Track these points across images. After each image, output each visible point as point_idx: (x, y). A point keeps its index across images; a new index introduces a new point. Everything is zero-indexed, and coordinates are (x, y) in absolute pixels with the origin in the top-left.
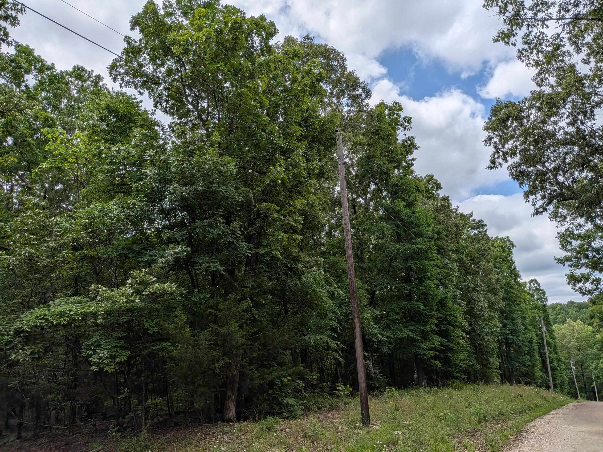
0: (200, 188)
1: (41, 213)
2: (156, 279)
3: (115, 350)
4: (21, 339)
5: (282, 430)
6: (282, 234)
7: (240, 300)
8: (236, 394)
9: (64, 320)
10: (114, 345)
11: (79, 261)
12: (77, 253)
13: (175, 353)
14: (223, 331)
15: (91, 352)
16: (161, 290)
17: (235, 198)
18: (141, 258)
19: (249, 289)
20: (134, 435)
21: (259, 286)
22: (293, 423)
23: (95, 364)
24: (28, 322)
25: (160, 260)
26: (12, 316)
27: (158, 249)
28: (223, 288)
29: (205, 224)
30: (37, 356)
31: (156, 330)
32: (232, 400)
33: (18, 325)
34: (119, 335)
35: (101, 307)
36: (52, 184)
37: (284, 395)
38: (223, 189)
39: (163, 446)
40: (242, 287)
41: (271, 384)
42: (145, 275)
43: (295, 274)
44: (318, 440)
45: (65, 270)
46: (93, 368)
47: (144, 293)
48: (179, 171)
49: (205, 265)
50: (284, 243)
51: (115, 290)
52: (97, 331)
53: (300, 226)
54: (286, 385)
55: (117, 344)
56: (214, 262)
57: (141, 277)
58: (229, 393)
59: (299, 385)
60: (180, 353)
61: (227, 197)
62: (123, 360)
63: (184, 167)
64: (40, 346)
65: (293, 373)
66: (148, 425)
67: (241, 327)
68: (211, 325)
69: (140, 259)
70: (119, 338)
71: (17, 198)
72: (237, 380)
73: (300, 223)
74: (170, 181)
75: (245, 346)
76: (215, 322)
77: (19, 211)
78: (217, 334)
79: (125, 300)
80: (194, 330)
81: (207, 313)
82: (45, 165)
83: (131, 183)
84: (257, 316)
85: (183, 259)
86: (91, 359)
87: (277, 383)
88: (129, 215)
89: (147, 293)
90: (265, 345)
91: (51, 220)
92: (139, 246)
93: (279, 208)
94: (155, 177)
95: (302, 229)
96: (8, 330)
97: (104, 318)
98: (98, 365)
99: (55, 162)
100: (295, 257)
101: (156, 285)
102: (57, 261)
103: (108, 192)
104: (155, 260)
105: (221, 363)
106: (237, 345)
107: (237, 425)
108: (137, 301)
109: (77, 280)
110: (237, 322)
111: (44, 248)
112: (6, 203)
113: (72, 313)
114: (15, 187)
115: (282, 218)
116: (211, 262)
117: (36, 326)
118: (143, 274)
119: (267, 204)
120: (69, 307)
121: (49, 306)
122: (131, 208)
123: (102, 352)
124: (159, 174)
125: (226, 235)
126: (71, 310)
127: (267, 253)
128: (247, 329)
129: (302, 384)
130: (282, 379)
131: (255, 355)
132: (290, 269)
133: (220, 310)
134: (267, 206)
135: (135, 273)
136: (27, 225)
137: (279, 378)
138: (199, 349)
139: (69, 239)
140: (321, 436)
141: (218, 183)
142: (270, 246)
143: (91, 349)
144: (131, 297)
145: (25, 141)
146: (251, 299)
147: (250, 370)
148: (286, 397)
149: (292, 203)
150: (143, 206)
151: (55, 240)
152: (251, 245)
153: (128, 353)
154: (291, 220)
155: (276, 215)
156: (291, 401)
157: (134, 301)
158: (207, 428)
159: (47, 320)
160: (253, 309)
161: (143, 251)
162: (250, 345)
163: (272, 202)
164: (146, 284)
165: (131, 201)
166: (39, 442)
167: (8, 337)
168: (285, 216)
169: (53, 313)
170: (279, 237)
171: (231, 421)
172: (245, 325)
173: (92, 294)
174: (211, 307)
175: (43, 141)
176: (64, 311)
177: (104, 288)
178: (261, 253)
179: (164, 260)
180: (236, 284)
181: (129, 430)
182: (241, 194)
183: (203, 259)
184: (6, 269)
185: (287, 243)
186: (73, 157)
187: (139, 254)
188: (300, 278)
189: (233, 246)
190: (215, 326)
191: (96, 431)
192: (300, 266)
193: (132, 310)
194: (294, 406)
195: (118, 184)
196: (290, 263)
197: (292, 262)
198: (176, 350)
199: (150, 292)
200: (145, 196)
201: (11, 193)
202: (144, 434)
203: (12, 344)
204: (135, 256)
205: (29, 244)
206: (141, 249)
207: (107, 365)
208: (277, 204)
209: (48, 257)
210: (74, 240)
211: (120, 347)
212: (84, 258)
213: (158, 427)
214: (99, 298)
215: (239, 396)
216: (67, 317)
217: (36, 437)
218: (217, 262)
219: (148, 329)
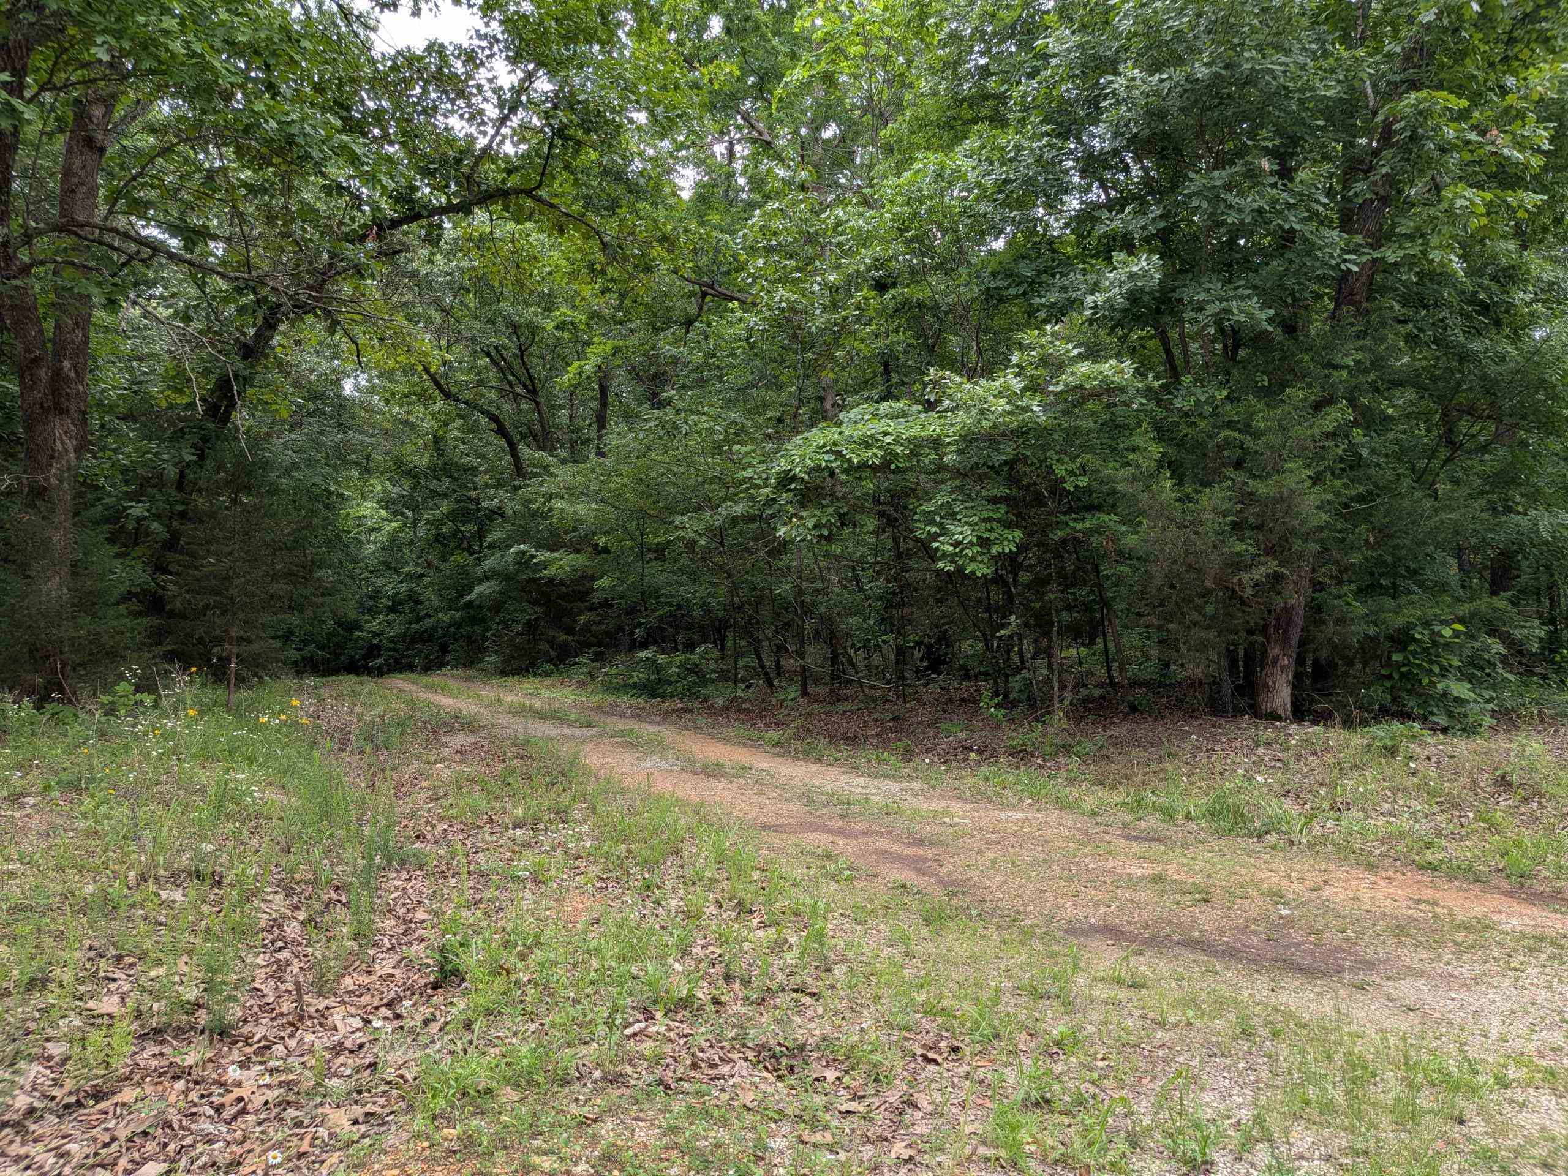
0: (1201, 71)
1: (802, 201)
2: (1082, 350)
3: (988, 526)
4: (791, 495)
5: (1428, 758)
6: (1469, 193)
7: (1318, 407)
8: (1294, 656)
9: (874, 456)
10: (986, 515)
11: (891, 316)
12: (888, 296)
13: (1131, 541)
14: (1264, 489)
15: (934, 530)
16: (1096, 379)
17: (1313, 89)
18: (1040, 297)
19: (1345, 373)
20: (1037, 721)
21: (1378, 362)
22: (1462, 746)
23: (944, 555)
24: (803, 458)
25: (1090, 299)
26: (768, 446)
27: (1084, 270)
28: (1263, 373)
29: (1218, 183)
30: (826, 533)
31: (1083, 482)
32: (1282, 668)
33: (782, 465)
34: (995, 492)
35: (952, 425)
36: (816, 127)
37: (1436, 669)
38: (1276, 62)
39: (1104, 752)
40: (1324, 366)
41: (1402, 639)
42: (1052, 343)
43: (1498, 323)
44: (1541, 797)
45: (863, 341)
46: (941, 565)
47: (1051, 388)
48: (1141, 28)
49: (1213, 308)
50: (1474, 222)
51: (983, 382)
52: (942, 482)
53: (1537, 162)
54: (1447, 645)
55: (991, 514)
56: (1242, 298)
57: (1042, 347)
58: (1274, 651)
59: (1487, 649)
60: (1146, 541)
61: (1285, 88)
62: (1007, 550)
63: (1155, 12)
64: (830, 510)
65: (1473, 615)
66: (1067, 702)
67: (1316, 480)
68: (1229, 472)
69: (1037, 301)
70: (994, 501)
71: (744, 173)
72: (1299, 620)
73: (1539, 150)
74: (1112, 66)
75: (1326, 534)
76: (1238, 465)
77: (752, 205)
78: (1247, 497)
79: (1008, 408)
80: (1180, 484)
81: (1219, 439)
82: (798, 74)
83: (1006, 87)
84: (1365, 453)
85: (1151, 293)
86: (935, 545)
87: (1418, 636)
88: (1006, 182)
89: (1059, 388)
90: (1384, 534)
91: (823, 216)
92: (1033, 266)
93: (1464, 103)
94: (1072, 56)
95: (1545, 169)
96: (764, 476)
97: (960, 452)
98: (952, 558)
99: (818, 61)
100: (1504, 270)
101: (1084, 368)
102: (845, 319)
103: (948, 126)
104: (1075, 300)
105: (1259, 573)
106: (1305, 529)
107: (1293, 728)
108: (1036, 409)
109: (888, 363)
110: (1309, 466)
111: (816, 287)
112: (723, 188)
113: (889, 439)
114: (738, 148)
115: (1473, 136)
116: (1233, 298)
117: (818, 468)
118: (1049, 338)
119: (1423, 94)
120: (880, 426)
121: (839, 424)
122: (1011, 160)
123: (959, 529)
124: (1081, 46)
125: (1281, 212)
126: (886, 434)
127: (1410, 261)
128: (1333, 486)
129: (1497, 647)
130: (1437, 629)
131: (1356, 558)
132: (1485, 308)
133: (1257, 434)
134: (1419, 102)
135: (1028, 336)
136: (775, 234)
137: (1427, 624)
138: (1196, 533)
139: (867, 261)
140: (1552, 789)
141: (1259, 48)
142: (1422, 236)
143: (932, 522)
144: (1021, 400)
145: (747, 19)
146: (1352, 402)
147: (1339, 597)
148: (1443, 676)
149: (1510, 81)
150: (1041, 149)
151: (838, 267)
152: (1359, 239)
153: (1018, 534)
154: (1502, 140)
155: (1450, 132)
156: (1460, 689)
157: (1027, 409)
158: (1214, 726)
159: (839, 454)
160: (1357, 434)
161: (1044, 277)
162: (1340, 532)
163: (1440, 87)
164: (1056, 366)
165: (1008, 139)
166: (842, 707)
167: (767, 490)
168: (1483, 133)
169: (850, 440)
170: (1459, 203)
171: (1279, 718)
172: (1329, 475)
173: (930, 392)
174: (1230, 425)
175: (785, 12)
176: (872, 436)
177: (958, 379)
178: (1391, 260)
179: (1100, 298)
180: (1306, 358)
181: (1023, 706)
182: (1333, 71)
183: (1208, 291)
184: (744, 343)
185: (1484, 221)
186: (857, 40)
187: (1034, 285)
188: (1515, 338)
189: (1298, 245)
190: (1241, 477)
191: (950, 700)
192: (1520, 296)
193: (1022, 432)
194: (1468, 702)
195: (972, 97)
196: (1487, 290)
197: (1495, 287)
198: (1137, 533)
199: (1067, 385)
200: (1046, 121)
201: (730, 162)
202: (1059, 720)
203: (776, 506)
204: (1024, 294)
205: (784, 280)
206: (1040, 273)
207: (973, 559)
208: (1458, 90)
209: (825, 309)
210: (879, 263)
211: (998, 521)
212: (902, 308)
213: (1090, 711)
214: (946, 403)
215: (1300, 661)
216: (880, 448)
217: (835, 698)
218: (1249, 297)
219: (1063, 480)
